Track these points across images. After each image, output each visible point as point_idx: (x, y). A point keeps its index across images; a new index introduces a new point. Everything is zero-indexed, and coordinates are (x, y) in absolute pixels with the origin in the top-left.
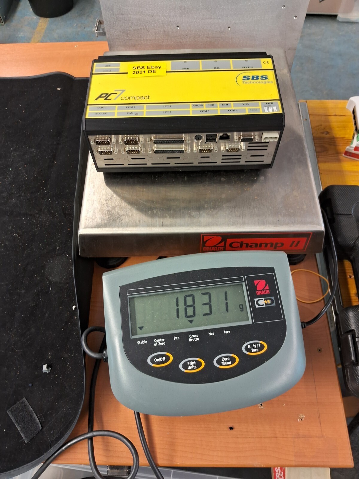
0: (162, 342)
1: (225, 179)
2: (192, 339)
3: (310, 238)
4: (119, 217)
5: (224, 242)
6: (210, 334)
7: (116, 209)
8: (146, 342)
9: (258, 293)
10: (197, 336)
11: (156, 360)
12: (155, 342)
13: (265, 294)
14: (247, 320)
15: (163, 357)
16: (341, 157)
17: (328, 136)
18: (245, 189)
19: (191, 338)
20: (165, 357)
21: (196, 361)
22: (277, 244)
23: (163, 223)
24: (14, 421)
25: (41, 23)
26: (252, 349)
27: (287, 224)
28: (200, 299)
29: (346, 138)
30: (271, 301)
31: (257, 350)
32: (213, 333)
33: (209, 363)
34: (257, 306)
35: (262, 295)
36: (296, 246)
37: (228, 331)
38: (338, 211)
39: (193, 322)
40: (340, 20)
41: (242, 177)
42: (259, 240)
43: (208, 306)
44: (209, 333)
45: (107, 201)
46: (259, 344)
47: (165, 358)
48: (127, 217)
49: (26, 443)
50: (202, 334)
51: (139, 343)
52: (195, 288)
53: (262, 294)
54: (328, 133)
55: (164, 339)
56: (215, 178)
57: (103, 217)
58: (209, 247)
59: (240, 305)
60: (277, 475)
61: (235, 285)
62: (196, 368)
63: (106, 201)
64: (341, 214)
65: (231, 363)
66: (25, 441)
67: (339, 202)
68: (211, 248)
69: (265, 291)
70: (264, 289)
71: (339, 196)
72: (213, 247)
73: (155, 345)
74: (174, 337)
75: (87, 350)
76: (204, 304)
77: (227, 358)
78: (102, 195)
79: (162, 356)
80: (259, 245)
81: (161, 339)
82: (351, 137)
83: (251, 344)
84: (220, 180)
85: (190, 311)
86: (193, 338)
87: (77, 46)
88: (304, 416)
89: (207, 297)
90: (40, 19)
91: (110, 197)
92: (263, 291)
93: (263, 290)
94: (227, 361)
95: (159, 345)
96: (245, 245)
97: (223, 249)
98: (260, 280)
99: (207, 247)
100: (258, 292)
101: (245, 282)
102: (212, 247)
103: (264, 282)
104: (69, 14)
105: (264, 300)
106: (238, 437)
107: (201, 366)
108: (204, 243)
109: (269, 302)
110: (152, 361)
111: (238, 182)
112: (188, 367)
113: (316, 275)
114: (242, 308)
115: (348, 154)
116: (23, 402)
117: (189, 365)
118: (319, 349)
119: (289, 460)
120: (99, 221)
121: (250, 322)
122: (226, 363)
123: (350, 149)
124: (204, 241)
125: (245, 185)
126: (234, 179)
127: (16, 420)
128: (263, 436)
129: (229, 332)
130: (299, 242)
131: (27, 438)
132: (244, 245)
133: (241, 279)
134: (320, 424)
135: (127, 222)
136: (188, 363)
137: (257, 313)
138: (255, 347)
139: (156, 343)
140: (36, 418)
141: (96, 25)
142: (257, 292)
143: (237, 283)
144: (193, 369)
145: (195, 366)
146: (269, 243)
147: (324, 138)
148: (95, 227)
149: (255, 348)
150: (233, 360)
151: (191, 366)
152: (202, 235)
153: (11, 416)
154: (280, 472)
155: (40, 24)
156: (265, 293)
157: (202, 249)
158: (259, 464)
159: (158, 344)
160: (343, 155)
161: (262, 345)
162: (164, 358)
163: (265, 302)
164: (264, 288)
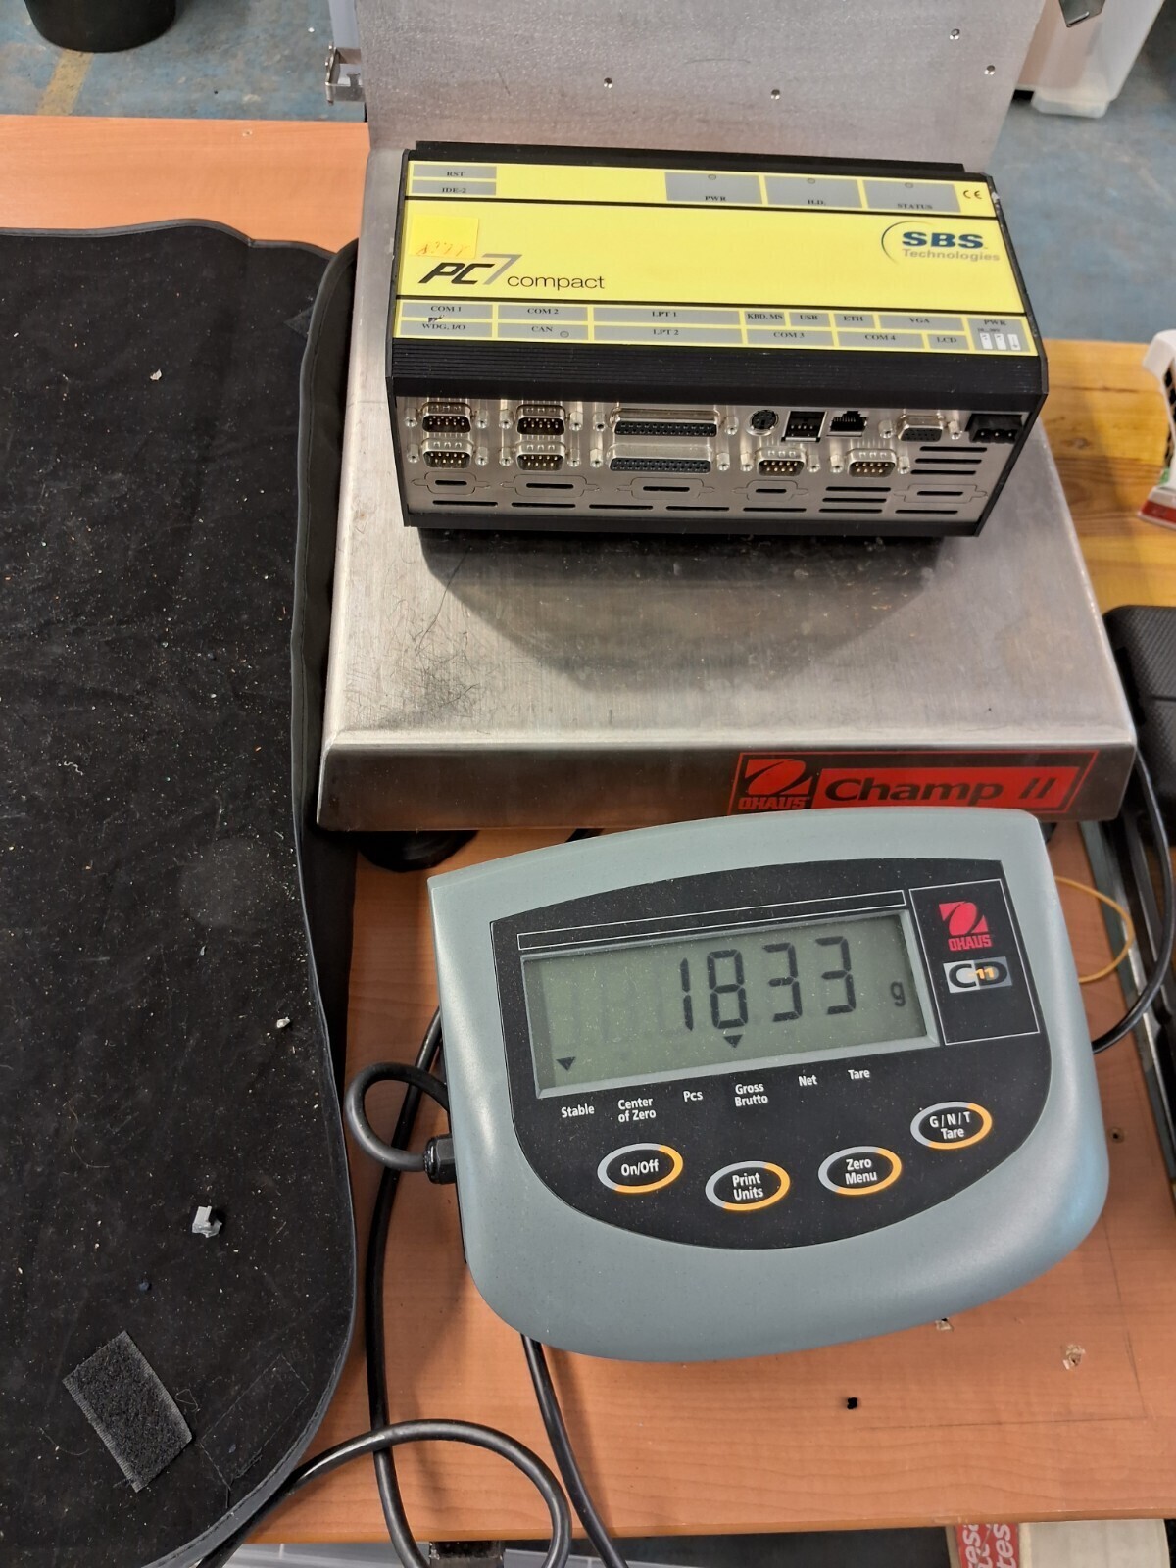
0: (643, 1109)
1: (807, 574)
2: (743, 1100)
3: (1088, 770)
4: (463, 692)
5: (810, 779)
6: (803, 1081)
7: (451, 664)
8: (591, 1110)
9: (954, 945)
10: (762, 1089)
11: (627, 1170)
12: (622, 1108)
13: (976, 949)
14: (919, 1036)
15: (651, 1161)
16: (1131, 520)
17: (1086, 452)
18: (875, 608)
19: (742, 1096)
20: (656, 1161)
21: (762, 1172)
22: (980, 787)
23: (615, 715)
24: (90, 1415)
25: (64, 66)
26: (944, 1130)
27: (1019, 722)
28: (761, 966)
29: (1143, 462)
30: (997, 971)
31: (961, 1132)
32: (814, 1078)
33: (804, 1179)
34: (953, 989)
35: (966, 950)
36: (1042, 794)
37: (861, 1072)
38: (1153, 689)
39: (742, 1043)
40: (1042, 109)
41: (861, 569)
42: (922, 776)
43: (787, 990)
44: (800, 1078)
45: (418, 642)
46: (967, 1114)
47: (656, 1164)
48: (488, 692)
49: (137, 1491)
50: (777, 1080)
51: (566, 1112)
52: (743, 928)
53: (968, 948)
54: (1086, 443)
55: (650, 1100)
56: (775, 569)
57: (406, 691)
58: (760, 796)
59: (894, 985)
60: (971, 1553)
61: (878, 918)
62: (762, 1195)
63: (414, 639)
64: (1162, 698)
65: (875, 1178)
66: (134, 1485)
67: (1152, 659)
68: (766, 801)
69: (974, 937)
70: (973, 932)
71: (1152, 639)
72: (770, 798)
73: (622, 1118)
74: (685, 1092)
75: (370, 1145)
76: (775, 983)
77: (862, 1162)
78: (398, 618)
79: (647, 1156)
80: (923, 789)
81: (639, 1100)
82: (1160, 459)
83: (938, 1114)
84: (791, 577)
85: (729, 1006)
86: (748, 1095)
87: (251, 133)
88: (1083, 1351)
89: (782, 957)
90: (60, 56)
91: (426, 626)
92: (969, 938)
93: (970, 934)
94: (865, 1170)
95: (635, 1118)
96: (879, 790)
97: (803, 804)
98: (958, 903)
99: (752, 796)
100: (953, 940)
101: (909, 907)
102: (768, 796)
103: (970, 909)
104: (161, 44)
105: (973, 966)
106: (873, 1429)
107: (777, 1190)
108: (745, 782)
109: (991, 973)
110: (614, 1173)
111: (849, 584)
112: (735, 1191)
113: (1087, 893)
114: (901, 994)
115: (1155, 512)
116: (119, 1347)
117: (739, 1184)
118: (1115, 1131)
119: (1046, 1497)
120: (396, 704)
121: (931, 1040)
122: (859, 1179)
123: (1163, 496)
124: (746, 776)
125: (874, 593)
126: (835, 572)
127: (96, 1410)
128: (957, 1423)
129: (867, 1074)
130: (1051, 781)
131: (139, 1473)
132: (875, 792)
133: (897, 899)
134: (1136, 1375)
135: (490, 710)
136: (736, 1179)
137: (955, 1010)
138: (954, 1122)
139: (624, 1112)
140: (170, 1401)
141: (327, 64)
142: (950, 940)
143: (885, 914)
144: (753, 1201)
145: (757, 1188)
146: (956, 786)
147: (1075, 459)
148: (381, 727)
149: (951, 1128)
150: (881, 1167)
151: (745, 1188)
152: (741, 754)
153: (78, 1397)
154: (978, 1544)
155: (60, 71)
156: (978, 946)
157: (736, 801)
158: (951, 1514)
159: (631, 1115)
160: (1139, 513)
161: (975, 1115)
162: (654, 1165)
163: (978, 975)
164: (974, 927)
